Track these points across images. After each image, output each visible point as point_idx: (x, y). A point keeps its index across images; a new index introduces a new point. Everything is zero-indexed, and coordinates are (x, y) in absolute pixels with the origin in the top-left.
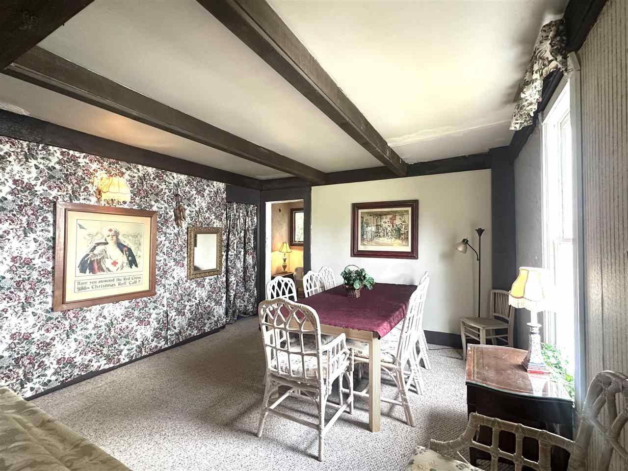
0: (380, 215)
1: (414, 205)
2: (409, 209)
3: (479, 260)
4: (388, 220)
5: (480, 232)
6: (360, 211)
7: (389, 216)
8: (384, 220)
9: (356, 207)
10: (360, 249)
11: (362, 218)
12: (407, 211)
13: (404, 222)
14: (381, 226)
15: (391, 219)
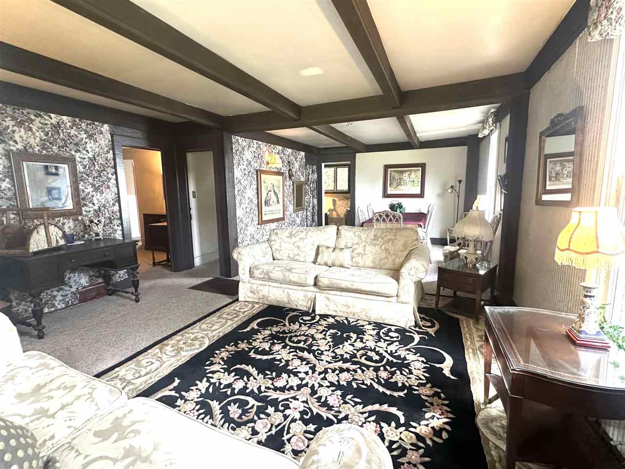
0: (402, 172)
1: (423, 166)
2: (420, 168)
3: (458, 197)
4: (407, 175)
5: (460, 181)
6: (389, 170)
7: (407, 173)
8: (404, 175)
9: (387, 167)
10: (388, 193)
11: (391, 174)
12: (419, 170)
13: (417, 176)
14: (402, 179)
15: (409, 174)
